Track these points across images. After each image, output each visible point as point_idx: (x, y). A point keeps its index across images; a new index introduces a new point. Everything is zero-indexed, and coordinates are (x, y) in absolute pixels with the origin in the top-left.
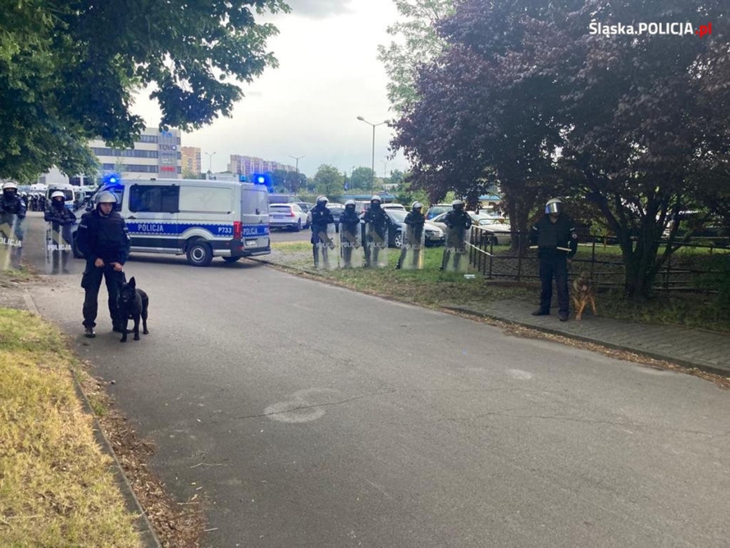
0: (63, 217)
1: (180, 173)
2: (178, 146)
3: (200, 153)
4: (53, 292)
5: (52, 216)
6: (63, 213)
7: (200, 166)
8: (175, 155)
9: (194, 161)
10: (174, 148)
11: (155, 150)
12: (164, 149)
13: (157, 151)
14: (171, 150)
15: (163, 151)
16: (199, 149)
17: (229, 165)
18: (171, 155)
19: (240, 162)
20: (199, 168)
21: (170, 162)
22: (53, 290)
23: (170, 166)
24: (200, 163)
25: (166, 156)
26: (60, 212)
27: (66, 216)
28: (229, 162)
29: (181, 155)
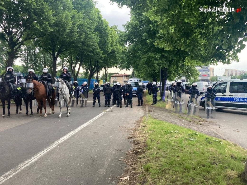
0: (212, 96)
1: (209, 77)
2: (208, 68)
3: (213, 70)
4: (220, 128)
5: (208, 95)
6: (212, 94)
7: (214, 74)
8: (207, 70)
9: (212, 72)
10: (207, 68)
11: (200, 69)
12: (204, 69)
13: (201, 70)
14: (206, 69)
15: (203, 69)
16: (214, 68)
17: (224, 73)
18: (206, 71)
19: (229, 72)
20: (213, 75)
21: (205, 73)
22: (219, 128)
23: (205, 74)
24: (214, 73)
25: (204, 71)
26: (210, 94)
27: (213, 95)
28: (225, 72)
29: (209, 71)
